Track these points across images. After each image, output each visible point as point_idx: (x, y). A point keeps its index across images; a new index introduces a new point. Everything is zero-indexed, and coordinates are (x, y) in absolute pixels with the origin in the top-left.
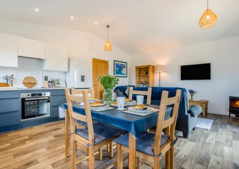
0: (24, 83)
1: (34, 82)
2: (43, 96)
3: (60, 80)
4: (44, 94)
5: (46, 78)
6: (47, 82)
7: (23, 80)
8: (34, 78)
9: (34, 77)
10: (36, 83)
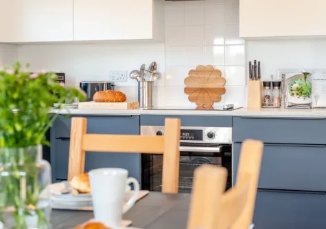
0: (187, 90)
1: (218, 85)
2: (206, 140)
3: (315, 76)
4: (211, 136)
5: (254, 71)
6: (257, 84)
7: (186, 80)
8: (219, 72)
10: (223, 91)
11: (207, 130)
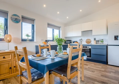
0: (86, 42)
1: (90, 41)
2: (87, 48)
5: (95, 39)
6: (95, 41)
9: (90, 39)
10: (91, 42)
11: (87, 47)
